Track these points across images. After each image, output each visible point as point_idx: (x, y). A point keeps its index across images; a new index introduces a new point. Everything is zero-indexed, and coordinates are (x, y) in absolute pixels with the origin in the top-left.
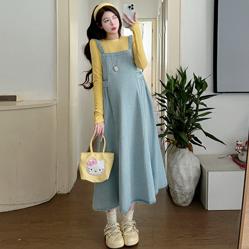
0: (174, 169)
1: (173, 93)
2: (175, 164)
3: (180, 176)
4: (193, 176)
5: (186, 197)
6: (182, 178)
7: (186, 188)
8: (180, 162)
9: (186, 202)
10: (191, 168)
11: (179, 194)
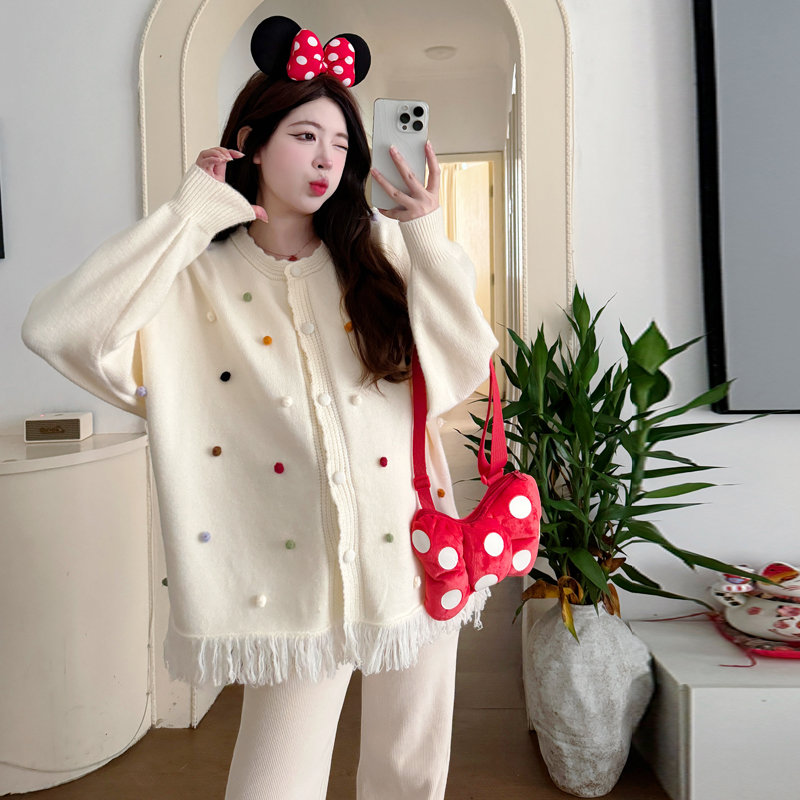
0: (552, 673)
1: (542, 417)
2: (556, 659)
3: (571, 699)
4: (621, 701)
5: (595, 767)
6: (579, 706)
7: (595, 739)
8: (573, 653)
9: (597, 785)
10: (613, 671)
11: (572, 758)
